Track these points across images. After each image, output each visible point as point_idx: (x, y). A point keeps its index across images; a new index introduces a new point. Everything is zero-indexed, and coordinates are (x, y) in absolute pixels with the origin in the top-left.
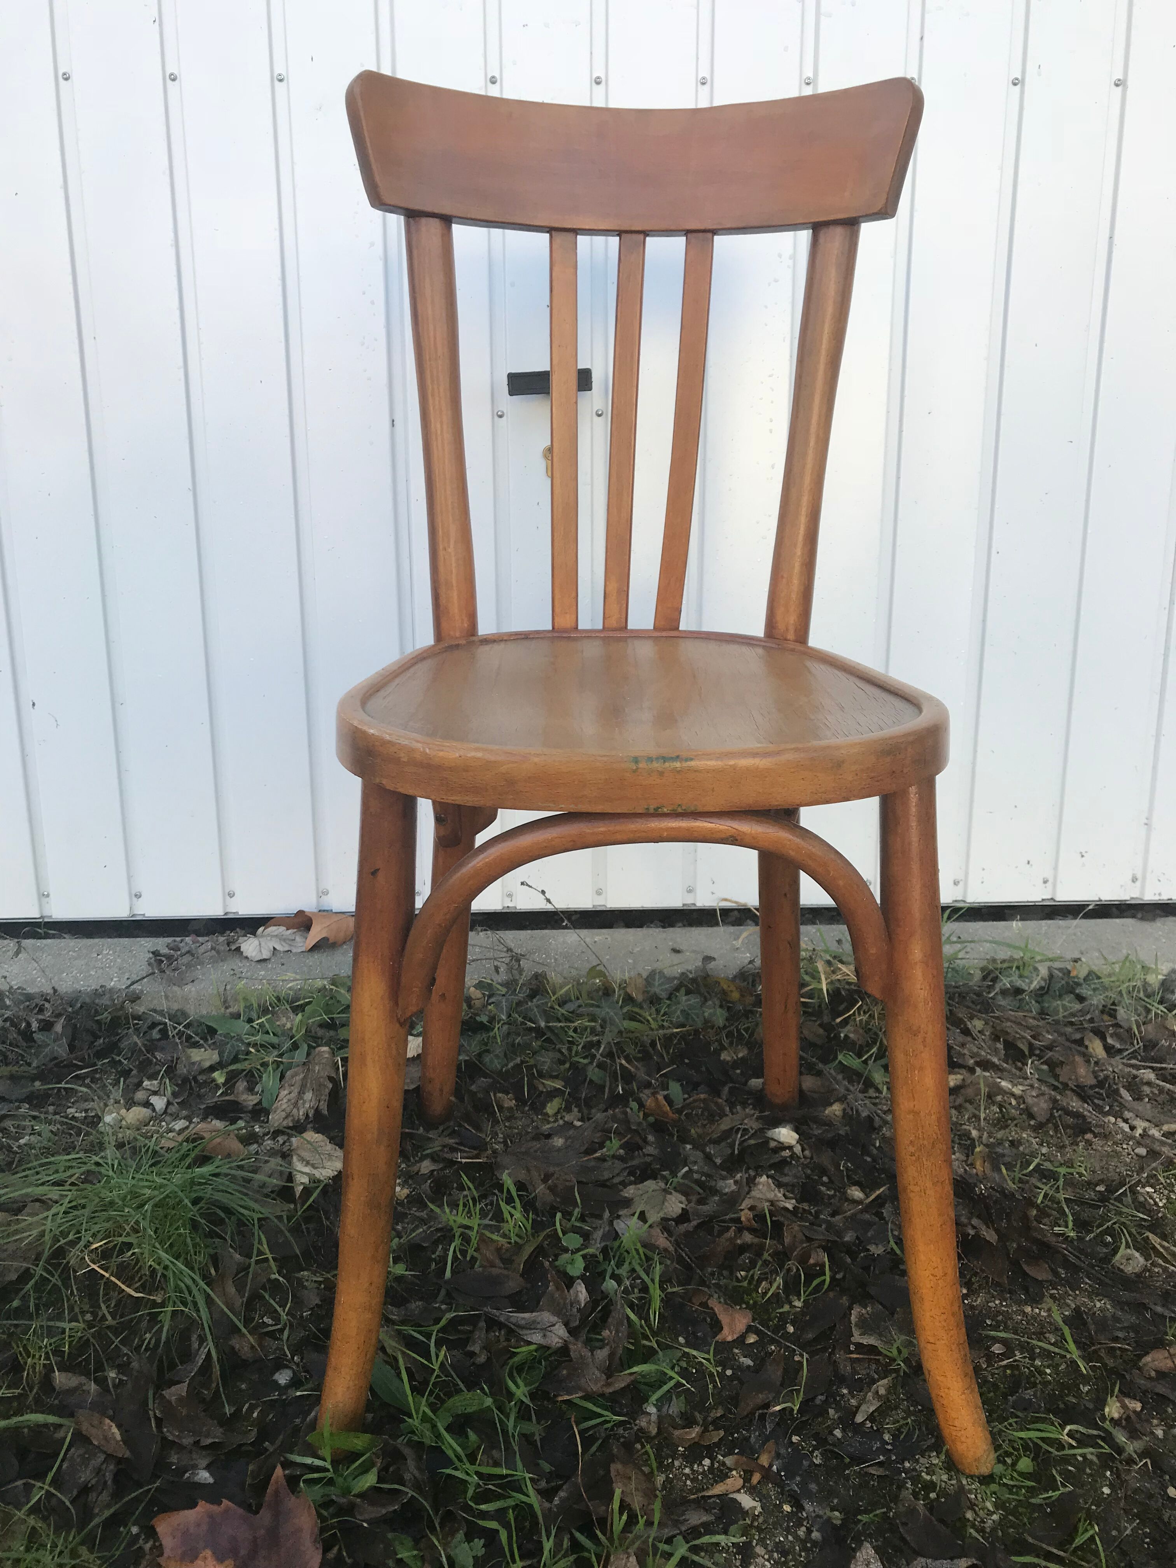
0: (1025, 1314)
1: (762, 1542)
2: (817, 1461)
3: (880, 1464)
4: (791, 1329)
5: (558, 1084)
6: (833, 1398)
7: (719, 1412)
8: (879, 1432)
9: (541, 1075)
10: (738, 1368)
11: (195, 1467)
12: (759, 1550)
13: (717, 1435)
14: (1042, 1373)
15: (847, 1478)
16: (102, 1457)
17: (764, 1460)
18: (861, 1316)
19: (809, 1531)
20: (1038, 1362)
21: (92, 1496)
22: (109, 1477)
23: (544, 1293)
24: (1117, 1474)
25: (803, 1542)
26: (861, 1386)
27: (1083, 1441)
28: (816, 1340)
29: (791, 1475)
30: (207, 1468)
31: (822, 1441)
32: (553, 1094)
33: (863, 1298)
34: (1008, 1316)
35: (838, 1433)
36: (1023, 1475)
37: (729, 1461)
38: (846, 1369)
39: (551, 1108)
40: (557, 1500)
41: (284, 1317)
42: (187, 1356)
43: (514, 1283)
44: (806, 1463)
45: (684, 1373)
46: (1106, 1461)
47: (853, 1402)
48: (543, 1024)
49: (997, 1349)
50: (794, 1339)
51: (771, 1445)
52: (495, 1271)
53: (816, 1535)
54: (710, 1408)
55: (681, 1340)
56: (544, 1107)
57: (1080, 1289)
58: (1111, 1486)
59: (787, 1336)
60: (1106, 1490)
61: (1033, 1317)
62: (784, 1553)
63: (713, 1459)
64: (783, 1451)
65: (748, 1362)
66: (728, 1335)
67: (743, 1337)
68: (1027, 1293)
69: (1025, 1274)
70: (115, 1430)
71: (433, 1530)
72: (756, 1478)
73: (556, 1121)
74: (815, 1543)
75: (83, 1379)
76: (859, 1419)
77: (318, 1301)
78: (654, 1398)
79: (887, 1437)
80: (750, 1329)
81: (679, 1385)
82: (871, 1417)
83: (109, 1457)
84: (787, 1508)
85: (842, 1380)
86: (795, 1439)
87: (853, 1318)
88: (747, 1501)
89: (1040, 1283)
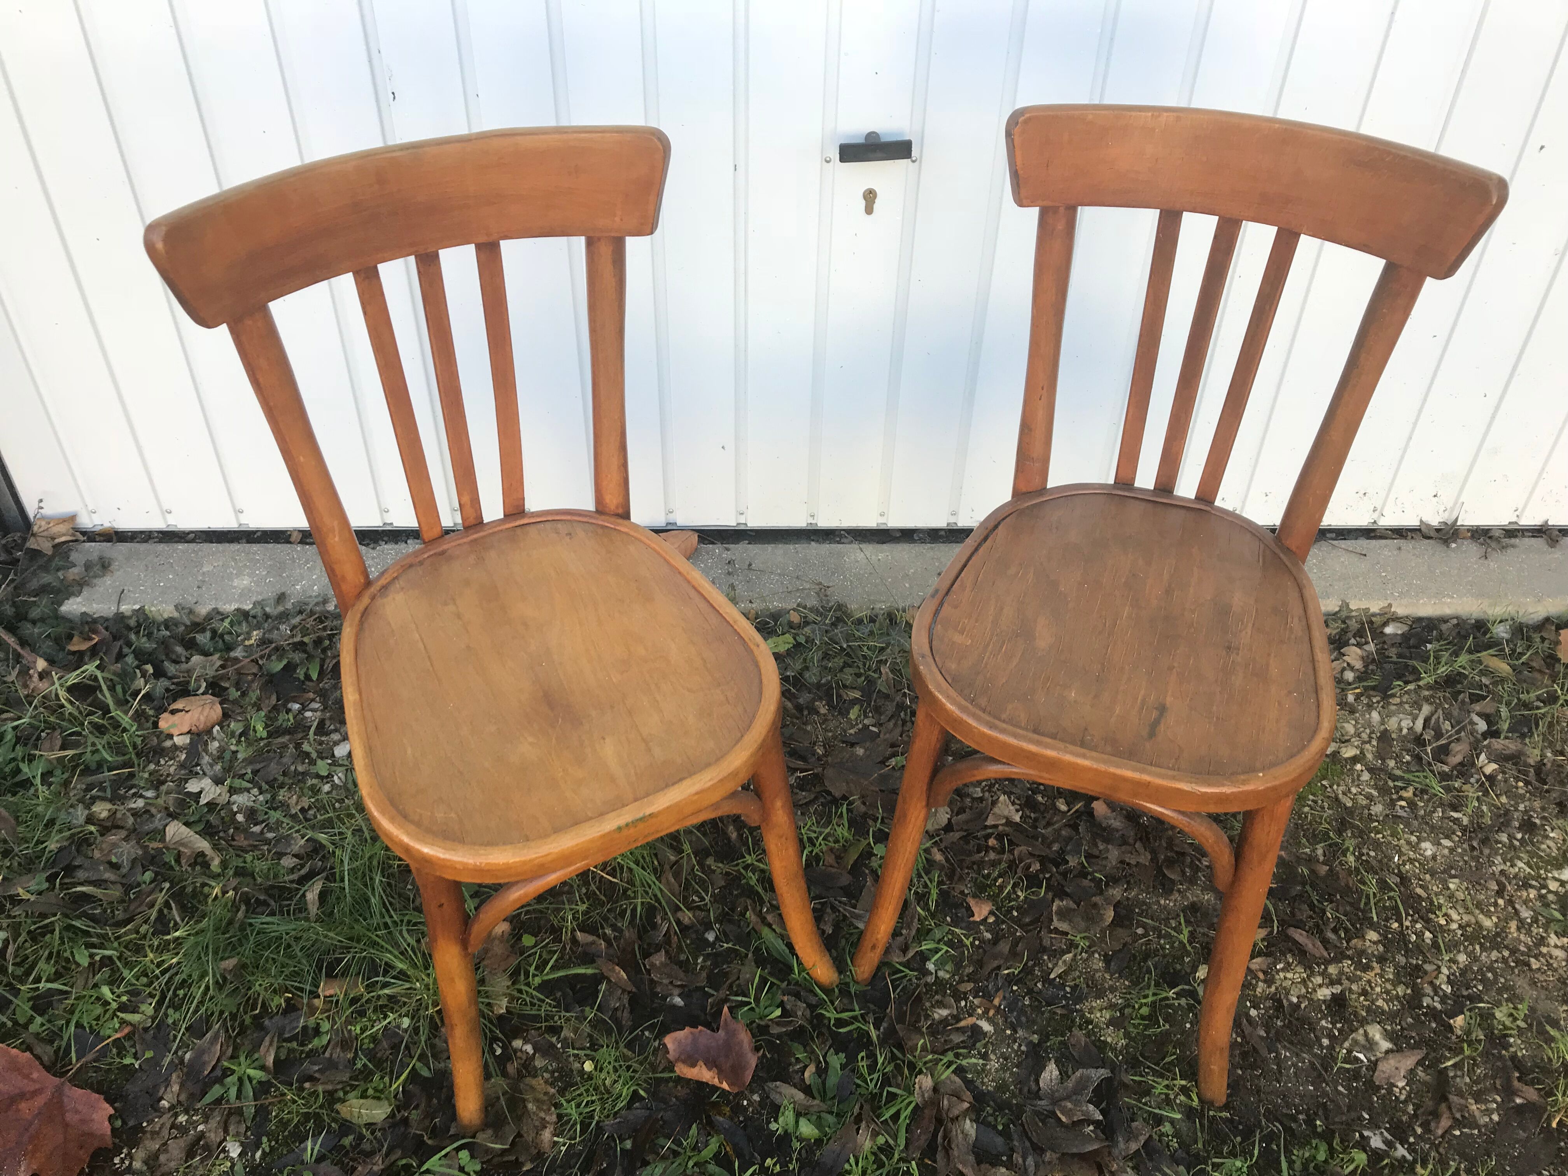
0: (1160, 905)
1: (993, 1051)
2: (1027, 1003)
3: (1063, 1007)
4: (1015, 914)
5: (857, 694)
6: (1039, 963)
7: (971, 969)
8: (1063, 986)
9: (845, 686)
10: (982, 941)
11: (671, 995)
12: (992, 1057)
13: (970, 986)
14: (1163, 948)
15: (1043, 1013)
16: (620, 991)
17: (996, 1002)
18: (1059, 907)
19: (1020, 1045)
20: (1162, 942)
21: (619, 1013)
22: (626, 1001)
23: (864, 886)
24: (1195, 1015)
25: (1016, 1052)
26: (1057, 954)
27: (1179, 995)
28: (1031, 923)
29: (1011, 1011)
30: (679, 996)
31: (1030, 992)
32: (854, 702)
33: (1061, 893)
34: (1149, 906)
35: (1039, 985)
36: (1143, 1018)
37: (976, 1001)
38: (1046, 942)
39: (853, 714)
40: (882, 1029)
41: (707, 899)
42: (654, 926)
43: (845, 880)
44: (1020, 1004)
45: (950, 944)
46: (1191, 1008)
47: (1050, 965)
48: (845, 646)
49: (1140, 931)
50: (1018, 921)
51: (1001, 994)
52: (834, 870)
53: (1023, 1048)
54: (965, 967)
55: (948, 919)
56: (848, 713)
57: (1197, 884)
58: (1191, 1023)
59: (1012, 918)
60: (1188, 1025)
61: (1165, 907)
62: (1006, 1059)
63: (966, 999)
64: (1007, 995)
65: (988, 936)
66: (977, 918)
67: (986, 919)
68: (1163, 889)
69: (1164, 875)
70: (622, 973)
71: (813, 1039)
72: (991, 1013)
73: (857, 724)
74: (1023, 1052)
75: (595, 938)
76: (1052, 976)
77: (723, 883)
78: (933, 960)
79: (1068, 989)
80: (991, 913)
81: (947, 951)
82: (1060, 976)
83: (624, 991)
84: (1008, 1032)
85: (1044, 950)
86: (1015, 988)
87: (1054, 908)
88: (986, 1027)
89: (1173, 882)
